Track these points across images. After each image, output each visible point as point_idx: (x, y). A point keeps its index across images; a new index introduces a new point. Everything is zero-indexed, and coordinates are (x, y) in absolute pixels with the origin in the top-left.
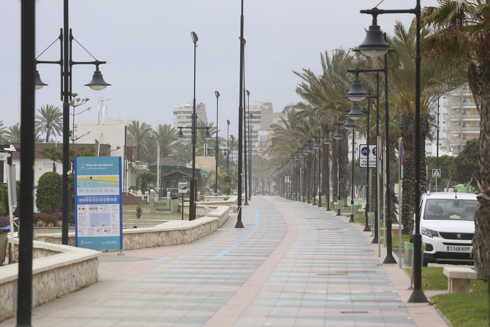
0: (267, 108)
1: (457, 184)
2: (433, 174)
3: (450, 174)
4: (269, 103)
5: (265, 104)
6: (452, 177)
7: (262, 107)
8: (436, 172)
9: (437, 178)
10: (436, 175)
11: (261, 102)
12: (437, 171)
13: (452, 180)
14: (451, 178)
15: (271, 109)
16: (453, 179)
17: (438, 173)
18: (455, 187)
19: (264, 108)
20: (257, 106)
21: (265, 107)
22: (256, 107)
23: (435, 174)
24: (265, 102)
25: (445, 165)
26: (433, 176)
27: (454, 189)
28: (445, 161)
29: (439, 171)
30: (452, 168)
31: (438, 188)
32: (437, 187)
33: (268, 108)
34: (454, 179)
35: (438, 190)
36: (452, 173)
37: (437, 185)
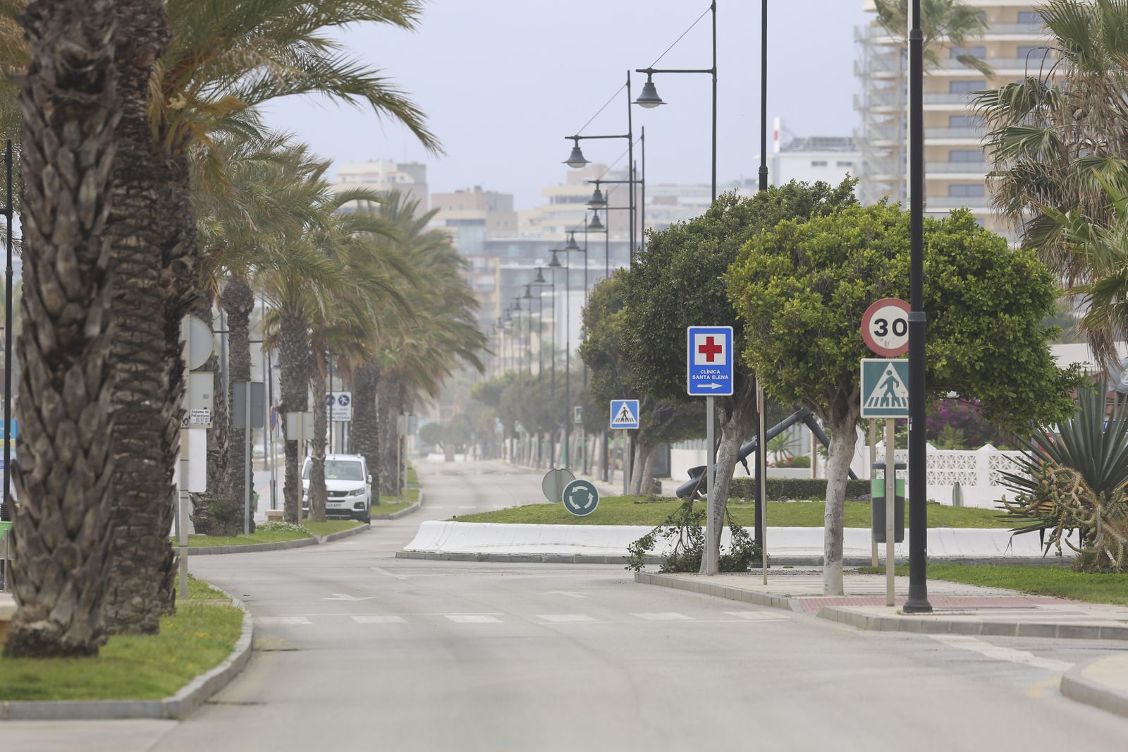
0: (408, 179)
4: (414, 165)
5: (402, 167)
7: (394, 178)
11: (391, 161)
15: (422, 184)
19: (398, 180)
20: (376, 174)
21: (402, 178)
22: (373, 179)
24: (401, 161)
33: (412, 181)
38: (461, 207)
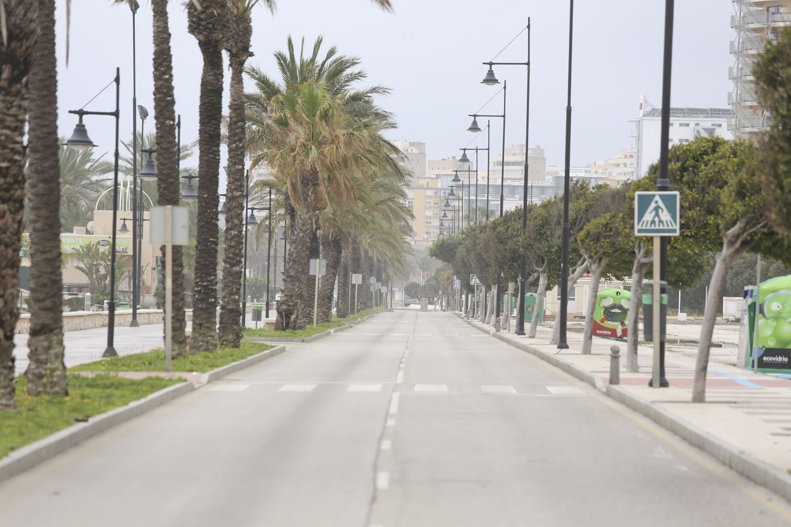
0: (415, 151)
1: (765, 277)
2: (641, 216)
3: (729, 214)
4: (419, 143)
5: (411, 144)
6: (744, 230)
7: (407, 150)
8: (657, 209)
9: (662, 238)
10: (653, 222)
11: (405, 140)
12: (661, 204)
13: (738, 245)
14: (737, 236)
15: (423, 154)
16: (745, 243)
17: (665, 215)
18: (752, 291)
19: (409, 151)
21: (412, 150)
23: (648, 216)
24: (412, 141)
25: (711, 181)
26: (636, 228)
27: (750, 301)
28: (706, 165)
29: (669, 202)
30: (743, 175)
31: (665, 296)
32: (657, 290)
33: (417, 152)
34: (749, 244)
35: (665, 302)
36: (739, 206)
37: (662, 278)
38: (444, 168)
